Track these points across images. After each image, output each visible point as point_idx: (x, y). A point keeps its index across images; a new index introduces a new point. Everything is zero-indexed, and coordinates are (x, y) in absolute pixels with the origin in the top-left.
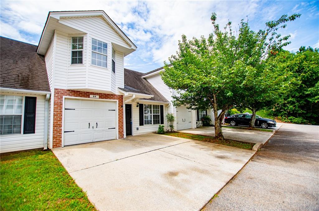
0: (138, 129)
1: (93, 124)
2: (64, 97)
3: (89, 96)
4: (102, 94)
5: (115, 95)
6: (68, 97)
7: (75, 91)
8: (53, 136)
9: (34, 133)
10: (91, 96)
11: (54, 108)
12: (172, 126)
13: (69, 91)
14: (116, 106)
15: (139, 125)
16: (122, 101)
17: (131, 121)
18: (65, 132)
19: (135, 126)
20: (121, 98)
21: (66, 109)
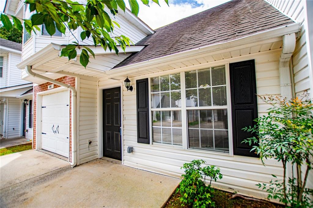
0: (131, 150)
7: (41, 85)
10: (49, 87)
15: (137, 141)
16: (74, 85)
17: (120, 128)
18: (42, 133)
19: (127, 141)
20: (73, 79)
21: (42, 107)
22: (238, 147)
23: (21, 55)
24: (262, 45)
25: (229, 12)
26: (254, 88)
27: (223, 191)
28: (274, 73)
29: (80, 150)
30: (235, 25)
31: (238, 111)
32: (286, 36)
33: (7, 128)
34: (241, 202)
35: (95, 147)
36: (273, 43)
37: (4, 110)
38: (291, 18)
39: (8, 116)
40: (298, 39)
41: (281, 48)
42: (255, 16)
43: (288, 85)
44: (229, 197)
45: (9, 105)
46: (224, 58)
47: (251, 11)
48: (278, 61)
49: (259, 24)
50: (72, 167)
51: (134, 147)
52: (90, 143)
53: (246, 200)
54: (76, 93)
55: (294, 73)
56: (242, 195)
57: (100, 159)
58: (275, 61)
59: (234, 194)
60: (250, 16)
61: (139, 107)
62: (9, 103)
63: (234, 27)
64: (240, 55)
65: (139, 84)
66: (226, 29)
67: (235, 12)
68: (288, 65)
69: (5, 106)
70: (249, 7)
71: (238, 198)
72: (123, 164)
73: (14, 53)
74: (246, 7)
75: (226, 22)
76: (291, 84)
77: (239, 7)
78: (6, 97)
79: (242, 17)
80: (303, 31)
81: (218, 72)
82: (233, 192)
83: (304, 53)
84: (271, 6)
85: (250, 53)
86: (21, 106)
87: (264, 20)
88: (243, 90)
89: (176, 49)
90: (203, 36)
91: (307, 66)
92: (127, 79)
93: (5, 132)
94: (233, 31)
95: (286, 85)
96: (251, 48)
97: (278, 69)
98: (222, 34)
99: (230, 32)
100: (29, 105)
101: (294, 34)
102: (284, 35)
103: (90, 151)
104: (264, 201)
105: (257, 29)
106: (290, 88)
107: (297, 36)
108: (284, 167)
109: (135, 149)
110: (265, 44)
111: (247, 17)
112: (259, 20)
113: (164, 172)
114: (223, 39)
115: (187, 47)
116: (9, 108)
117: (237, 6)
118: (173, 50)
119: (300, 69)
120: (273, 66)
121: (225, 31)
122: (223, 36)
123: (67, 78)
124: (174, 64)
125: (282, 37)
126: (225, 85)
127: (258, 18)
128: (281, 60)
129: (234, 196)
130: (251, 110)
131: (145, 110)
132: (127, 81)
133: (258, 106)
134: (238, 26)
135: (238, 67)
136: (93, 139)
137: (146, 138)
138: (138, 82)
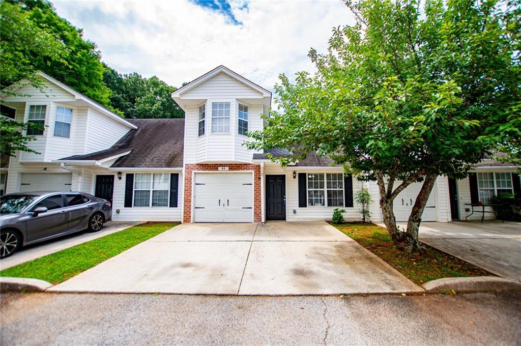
0: (295, 212)
1: (224, 201)
2: (193, 172)
3: (218, 168)
4: (232, 164)
5: (249, 164)
6: (197, 171)
7: (203, 165)
8: (184, 211)
9: (176, 206)
10: (220, 168)
11: (185, 183)
12: (365, 212)
13: (198, 165)
14: (251, 179)
15: (298, 206)
16: (260, 172)
17: (284, 200)
18: (196, 208)
19: (290, 207)
20: (258, 167)
21: (196, 184)
22: (346, 204)
45: (83, 177)
62: (84, 174)
69: (80, 178)
72: (287, 221)
92: (295, 172)
100: (125, 179)
109: (297, 211)
116: (84, 181)
126: (342, 181)
131: (304, 189)
133: (353, 189)
137: (305, 204)
138: (299, 174)
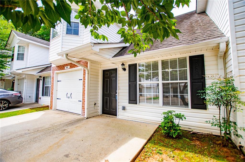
0: (124, 108)
1: (69, 95)
10: (65, 68)
13: (57, 66)
15: (128, 102)
16: (87, 67)
17: (116, 95)
18: (57, 99)
19: (121, 103)
20: (86, 63)
21: (58, 81)
22: (194, 104)
23: (49, 49)
24: (208, 47)
25: (187, 23)
26: (203, 70)
27: (185, 130)
28: (215, 62)
29: (90, 108)
30: (192, 34)
31: (194, 83)
32: (221, 43)
33: (26, 96)
34: (196, 135)
35: (97, 107)
36: (214, 46)
37: (24, 83)
38: (224, 33)
39: (27, 87)
40: (227, 45)
41: (219, 48)
42: (204, 28)
43: (223, 69)
44: (188, 133)
45: (27, 80)
46: (186, 53)
47: (201, 24)
48: (217, 56)
49: (206, 35)
50: (86, 118)
51: (126, 107)
52: (95, 104)
53: (199, 134)
54: (89, 72)
55: (226, 62)
56: (196, 132)
57: (101, 115)
58: (215, 56)
59: (191, 131)
60: (201, 28)
61: (131, 81)
62: (28, 78)
63: (192, 35)
64: (196, 52)
65: (131, 67)
66: (186, 36)
67: (191, 23)
68: (222, 58)
69: (25, 80)
70: (200, 21)
71: (194, 133)
72: (117, 117)
73: (33, 44)
74: (198, 21)
75: (186, 31)
76: (224, 69)
77: (193, 20)
78: (26, 74)
79: (196, 28)
80: (229, 41)
81: (182, 61)
82: (191, 130)
83: (230, 53)
84: (214, 22)
85: (201, 51)
86: (35, 81)
87: (209, 32)
88: (197, 72)
89: (156, 47)
90: (172, 39)
91: (231, 59)
92: (123, 63)
93: (24, 99)
94: (191, 38)
95: (221, 69)
96: (202, 48)
97: (217, 60)
98: (185, 39)
99: (190, 38)
100: (42, 80)
101: (225, 42)
102: (220, 43)
103: (95, 109)
104: (209, 135)
105: (206, 38)
106: (223, 70)
107: (227, 43)
108: (220, 109)
109: (127, 108)
110: (210, 47)
111: (199, 28)
112: (206, 32)
113: (147, 121)
114: (186, 42)
115: (163, 45)
116: (28, 82)
117: (192, 18)
118: (154, 47)
119: (228, 60)
120: (214, 58)
121: (187, 37)
122: (186, 41)
123: (81, 62)
124: (156, 55)
125: (219, 43)
126: (186, 69)
127: (206, 30)
128: (219, 55)
129: (191, 132)
130: (202, 83)
131: (135, 83)
132: (123, 64)
133: (206, 80)
134: (194, 34)
135: (194, 58)
136: (97, 102)
137: (135, 101)
138: (130, 65)
